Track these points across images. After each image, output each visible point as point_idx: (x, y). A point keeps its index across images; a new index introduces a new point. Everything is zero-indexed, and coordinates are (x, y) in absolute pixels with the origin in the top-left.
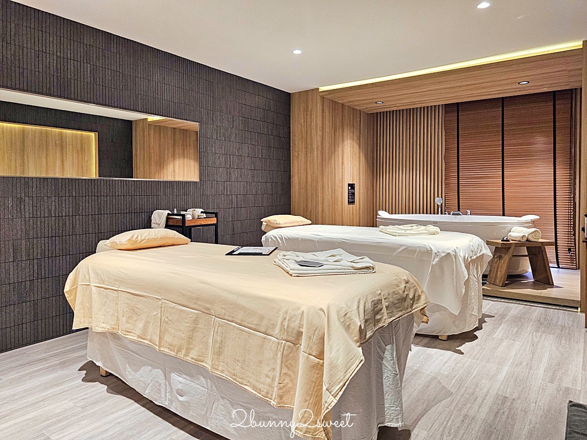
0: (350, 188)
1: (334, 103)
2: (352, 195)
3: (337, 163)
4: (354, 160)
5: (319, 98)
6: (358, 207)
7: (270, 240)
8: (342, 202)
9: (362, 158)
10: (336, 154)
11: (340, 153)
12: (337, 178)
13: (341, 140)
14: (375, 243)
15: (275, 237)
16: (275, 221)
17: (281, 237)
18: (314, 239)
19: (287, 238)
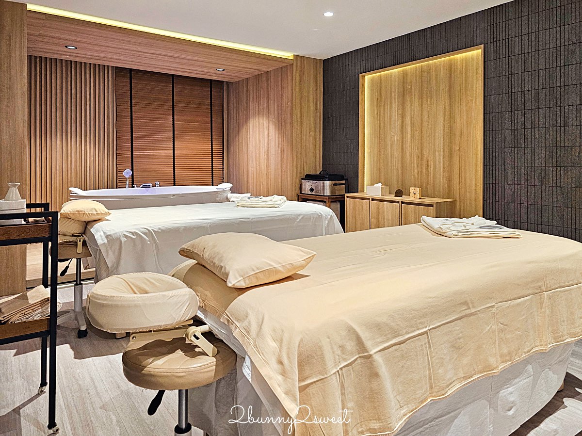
14: (276, 217)
15: (135, 232)
16: (94, 211)
17: (147, 231)
18: (204, 225)
19: (160, 231)
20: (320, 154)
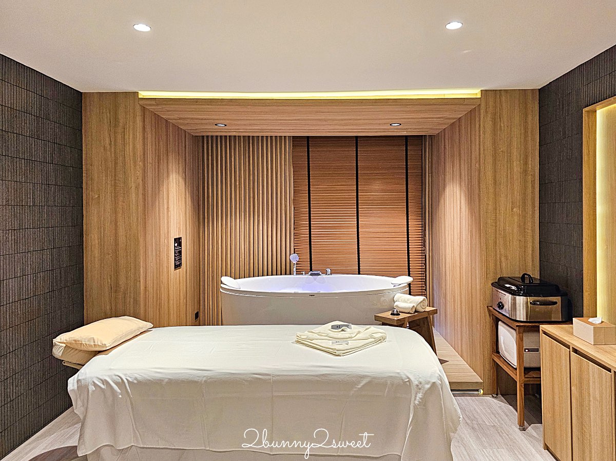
0: (176, 245)
1: (157, 118)
2: (178, 254)
3: (161, 210)
4: (180, 203)
5: (138, 108)
6: (185, 270)
7: (92, 388)
8: (168, 268)
9: (188, 198)
10: (161, 196)
11: (165, 193)
12: (162, 232)
13: (165, 175)
15: (105, 380)
16: (92, 341)
17: (120, 380)
18: (196, 379)
19: (135, 382)
20: (533, 243)
